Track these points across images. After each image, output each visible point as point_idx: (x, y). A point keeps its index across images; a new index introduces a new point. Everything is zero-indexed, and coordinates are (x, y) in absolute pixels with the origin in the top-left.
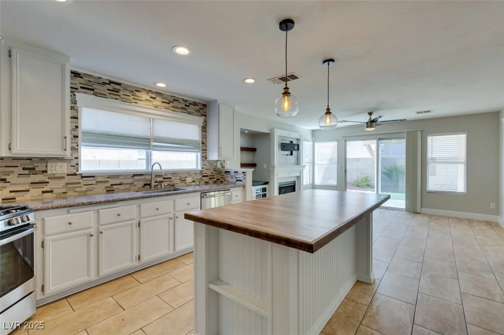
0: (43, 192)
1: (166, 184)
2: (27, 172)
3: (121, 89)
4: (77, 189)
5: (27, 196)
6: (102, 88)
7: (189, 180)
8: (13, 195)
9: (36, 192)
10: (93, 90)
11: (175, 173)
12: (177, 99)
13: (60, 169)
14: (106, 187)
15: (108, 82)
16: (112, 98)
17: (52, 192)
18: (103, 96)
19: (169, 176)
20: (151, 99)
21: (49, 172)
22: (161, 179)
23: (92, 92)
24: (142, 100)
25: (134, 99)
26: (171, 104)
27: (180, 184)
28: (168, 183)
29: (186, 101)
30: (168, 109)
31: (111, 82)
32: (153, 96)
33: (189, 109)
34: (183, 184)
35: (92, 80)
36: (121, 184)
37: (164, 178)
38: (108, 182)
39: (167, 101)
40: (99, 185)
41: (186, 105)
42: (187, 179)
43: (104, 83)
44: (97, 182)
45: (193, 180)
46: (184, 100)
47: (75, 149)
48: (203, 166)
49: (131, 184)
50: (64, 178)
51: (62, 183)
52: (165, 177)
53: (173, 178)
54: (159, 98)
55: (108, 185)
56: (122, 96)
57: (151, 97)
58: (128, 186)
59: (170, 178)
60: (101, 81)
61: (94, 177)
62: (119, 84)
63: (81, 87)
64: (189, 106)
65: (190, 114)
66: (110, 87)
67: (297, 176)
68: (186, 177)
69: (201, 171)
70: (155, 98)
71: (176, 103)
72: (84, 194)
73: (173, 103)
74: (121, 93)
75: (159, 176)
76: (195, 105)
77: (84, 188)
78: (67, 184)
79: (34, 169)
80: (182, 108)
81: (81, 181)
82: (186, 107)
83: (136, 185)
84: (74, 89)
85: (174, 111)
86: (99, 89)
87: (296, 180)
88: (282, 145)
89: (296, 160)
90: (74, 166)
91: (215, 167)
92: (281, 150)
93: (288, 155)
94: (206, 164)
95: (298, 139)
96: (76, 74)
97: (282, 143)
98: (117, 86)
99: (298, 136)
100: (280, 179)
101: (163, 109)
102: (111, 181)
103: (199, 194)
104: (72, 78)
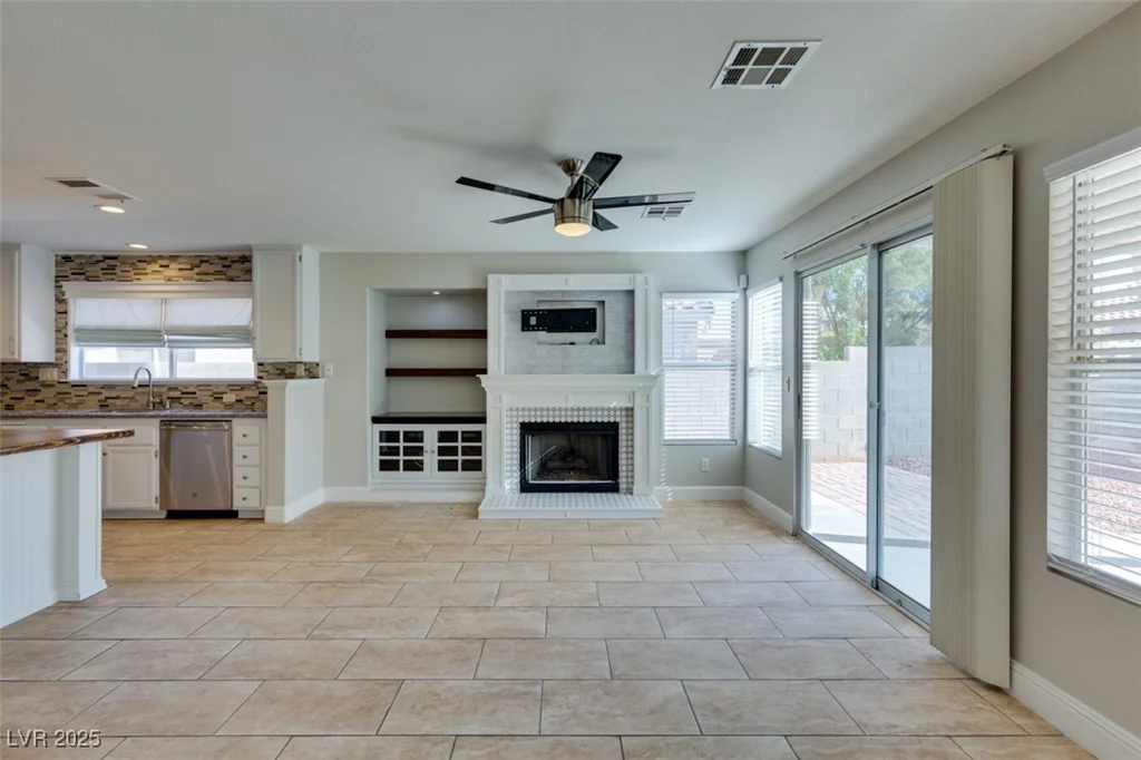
0: (36, 401)
1: (186, 402)
2: (23, 378)
3: (118, 264)
4: (67, 401)
5: (24, 403)
6: (94, 269)
7: (230, 398)
8: (12, 402)
9: (30, 400)
10: (83, 274)
11: (205, 385)
12: (206, 259)
13: (51, 375)
14: (100, 401)
15: (101, 259)
16: (107, 280)
17: (42, 401)
18: (95, 279)
19: (190, 390)
20: (162, 269)
21: (41, 379)
22: (172, 394)
23: (83, 277)
24: (146, 274)
25: (135, 274)
26: (196, 270)
27: (212, 404)
28: (191, 401)
29: (225, 258)
30: (191, 278)
31: (106, 258)
32: (165, 262)
33: (231, 273)
34: (217, 404)
35: (84, 261)
36: (117, 398)
37: (183, 393)
38: (101, 393)
39: (189, 267)
40: (91, 397)
41: (223, 266)
42: (224, 396)
43: (98, 262)
44: (89, 393)
45: (238, 398)
46: (220, 258)
47: (62, 350)
48: (261, 374)
49: (132, 398)
50: (53, 386)
51: (53, 391)
52: (185, 390)
53: (198, 393)
54: (173, 265)
55: (102, 397)
56: (119, 273)
57: (161, 266)
58: (127, 401)
59: (194, 393)
60: (94, 259)
61: (85, 386)
62: (115, 258)
63: (73, 274)
64: (229, 266)
65: (232, 280)
66: (104, 265)
67: (627, 409)
68: (225, 393)
69: (257, 382)
70: (167, 266)
71: (205, 267)
72: (75, 406)
73: (198, 266)
74: (118, 270)
75: (170, 389)
76: (243, 263)
77: (75, 400)
78: (58, 393)
79: (28, 375)
80: (217, 273)
81: (71, 391)
82: (224, 269)
83: (137, 401)
84: (59, 278)
85: (200, 280)
86: (91, 270)
87: (624, 419)
88: (525, 315)
89: (621, 358)
90: (65, 373)
91: (292, 376)
92: (523, 330)
93: (573, 344)
94: (268, 368)
95: (631, 293)
96: (67, 259)
97: (523, 311)
98: (113, 262)
99: (619, 282)
100: (526, 413)
101: (181, 281)
102: (106, 393)
103: (157, 422)
104: (57, 263)
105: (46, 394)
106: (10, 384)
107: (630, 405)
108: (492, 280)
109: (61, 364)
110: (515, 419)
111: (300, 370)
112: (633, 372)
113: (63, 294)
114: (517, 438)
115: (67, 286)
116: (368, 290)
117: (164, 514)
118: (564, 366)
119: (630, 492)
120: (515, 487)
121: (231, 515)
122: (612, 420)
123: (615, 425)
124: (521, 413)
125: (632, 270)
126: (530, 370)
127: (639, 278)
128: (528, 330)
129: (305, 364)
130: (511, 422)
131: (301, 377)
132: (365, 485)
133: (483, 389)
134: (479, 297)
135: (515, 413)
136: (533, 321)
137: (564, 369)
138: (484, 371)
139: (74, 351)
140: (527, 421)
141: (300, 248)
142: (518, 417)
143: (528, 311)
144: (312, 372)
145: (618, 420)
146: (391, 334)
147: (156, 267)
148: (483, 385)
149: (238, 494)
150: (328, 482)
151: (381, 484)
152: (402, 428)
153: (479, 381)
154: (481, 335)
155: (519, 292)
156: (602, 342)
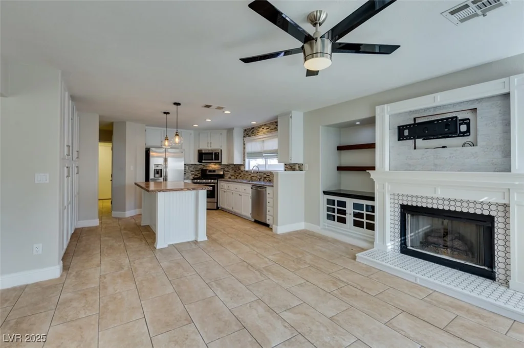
0: (240, 177)
1: (267, 179)
4: (245, 177)
5: (238, 177)
13: (243, 168)
14: (250, 177)
16: (252, 136)
18: (250, 136)
19: (269, 174)
20: (263, 130)
21: (241, 169)
22: (265, 176)
23: (248, 135)
24: (259, 132)
25: (257, 133)
26: (270, 128)
30: (269, 132)
32: (263, 127)
35: (248, 130)
36: (254, 176)
39: (268, 127)
41: (276, 125)
44: (249, 175)
47: (244, 160)
48: (286, 169)
49: (256, 177)
50: (243, 172)
52: (267, 175)
54: (265, 128)
56: (254, 133)
59: (269, 176)
60: (250, 129)
61: (248, 172)
62: (253, 128)
63: (246, 135)
66: (251, 131)
67: (502, 205)
71: (272, 127)
75: (265, 174)
78: (244, 174)
79: (238, 168)
81: (246, 173)
84: (244, 137)
86: (250, 133)
87: (501, 214)
88: (401, 129)
89: (498, 157)
90: (245, 167)
91: (294, 170)
92: (399, 140)
93: (444, 147)
94: (288, 166)
95: (507, 96)
96: (245, 130)
97: (399, 127)
98: (253, 129)
99: (493, 88)
100: (405, 198)
101: (267, 133)
102: (252, 175)
103: (251, 186)
104: (244, 132)
105: (242, 174)
106: (237, 171)
107: (507, 202)
108: (378, 109)
109: (244, 165)
110: (396, 201)
111: (297, 167)
112: (509, 170)
113: (244, 142)
114: (398, 214)
115: (245, 139)
116: (320, 127)
117: (253, 220)
118: (436, 165)
119: (506, 283)
120: (396, 248)
121: (268, 225)
122: (486, 213)
123: (491, 219)
124: (401, 198)
125: (508, 74)
126: (409, 167)
127: (515, 80)
128: (403, 140)
129: (298, 164)
130: (394, 203)
131: (297, 170)
132: (319, 225)
133: (372, 180)
134: (370, 122)
135: (396, 197)
136: (406, 133)
137: (436, 168)
138: (373, 168)
139: (247, 160)
140: (405, 203)
141: (290, 113)
142: (398, 200)
143: (403, 126)
144: (301, 168)
145: (493, 214)
146: (340, 148)
147: (261, 129)
148: (371, 177)
149: (268, 217)
150: (307, 220)
151: (328, 226)
152: (336, 198)
153: (369, 174)
154: (372, 146)
155: (399, 114)
156: (473, 144)
